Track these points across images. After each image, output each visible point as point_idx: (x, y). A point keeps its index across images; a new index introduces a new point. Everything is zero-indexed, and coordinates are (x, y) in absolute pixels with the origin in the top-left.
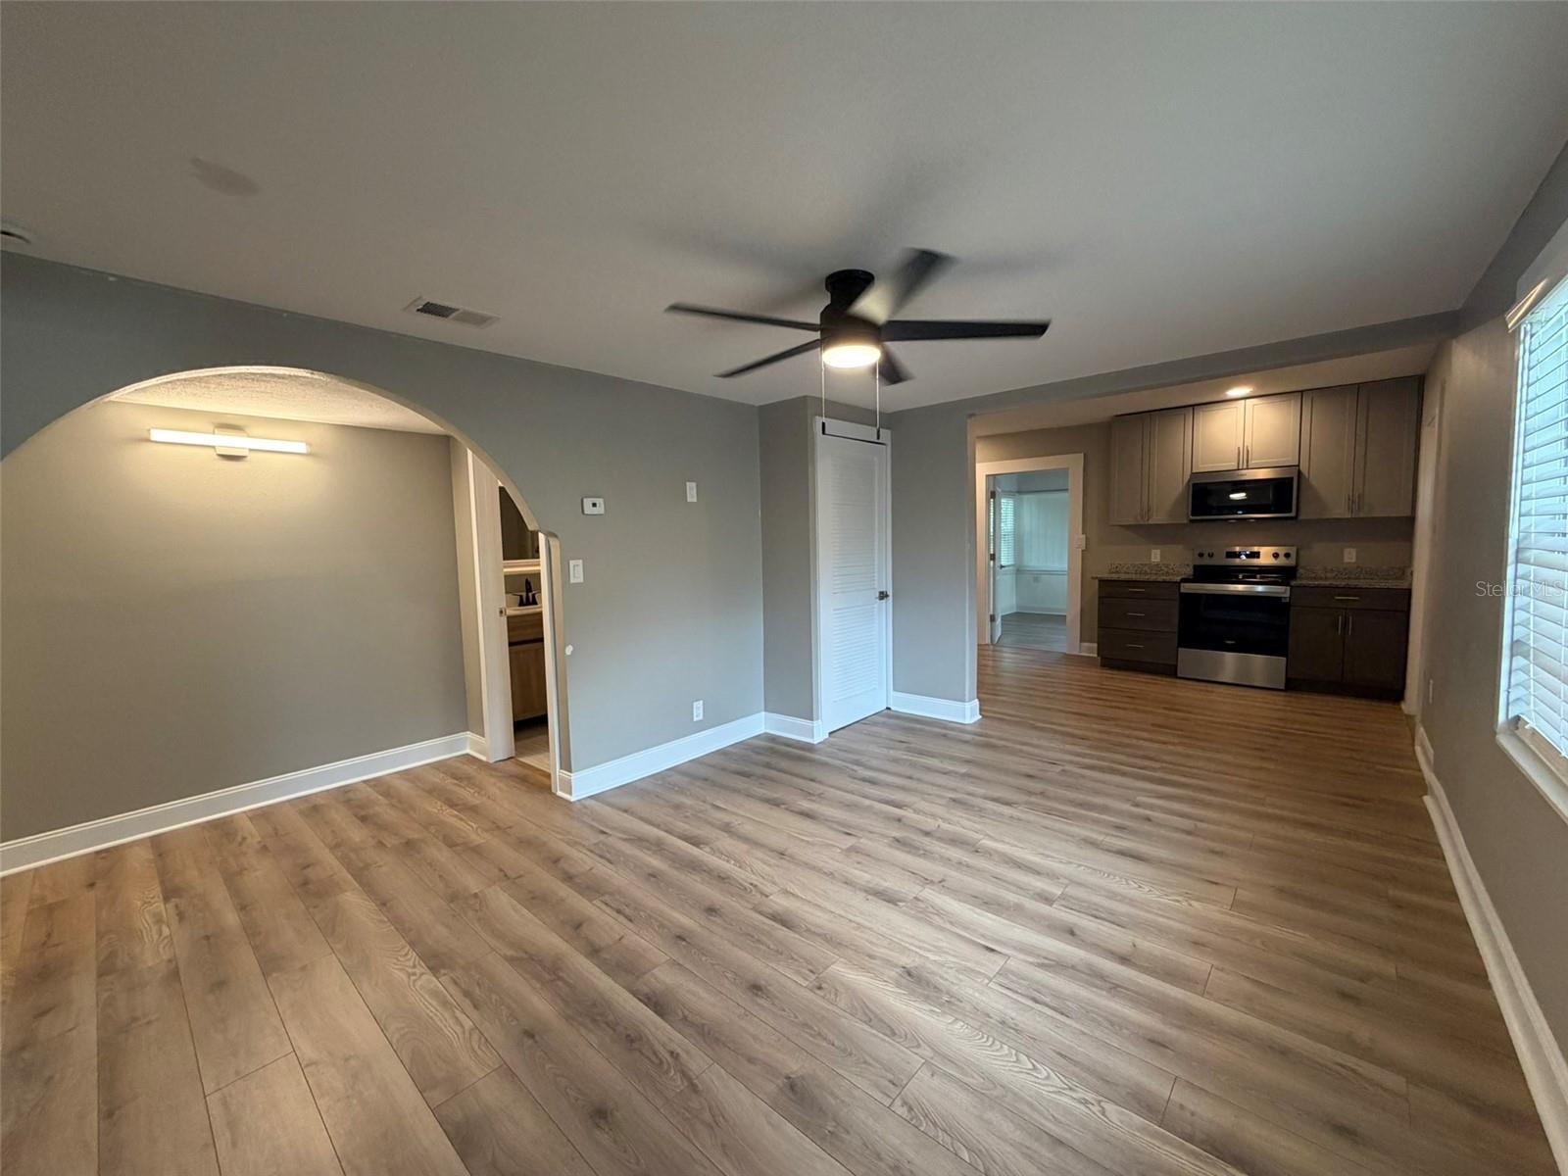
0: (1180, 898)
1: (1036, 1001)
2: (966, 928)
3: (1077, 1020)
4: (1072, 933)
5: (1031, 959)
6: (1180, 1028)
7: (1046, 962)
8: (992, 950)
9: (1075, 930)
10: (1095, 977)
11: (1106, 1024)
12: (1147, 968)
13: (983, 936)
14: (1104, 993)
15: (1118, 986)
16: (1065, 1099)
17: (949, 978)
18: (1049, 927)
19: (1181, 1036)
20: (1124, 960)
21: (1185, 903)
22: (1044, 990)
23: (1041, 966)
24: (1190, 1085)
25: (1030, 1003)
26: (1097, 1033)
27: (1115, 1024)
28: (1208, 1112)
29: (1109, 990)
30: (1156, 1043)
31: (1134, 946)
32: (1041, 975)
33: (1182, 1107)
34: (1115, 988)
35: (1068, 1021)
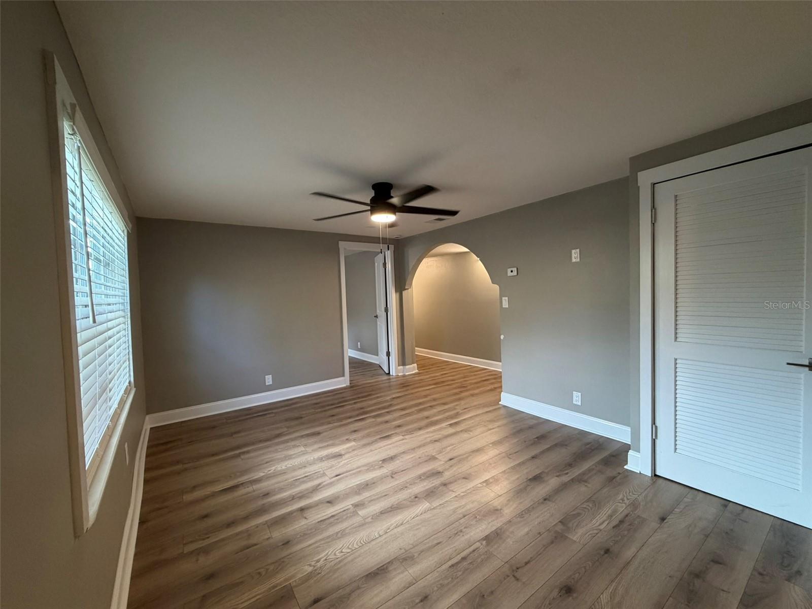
0: (270, 472)
1: (306, 476)
2: (354, 474)
3: (292, 481)
4: (329, 502)
5: (324, 483)
6: (263, 504)
7: (320, 487)
8: (337, 476)
9: (329, 504)
10: (301, 496)
11: (283, 487)
12: (292, 514)
13: (347, 476)
14: (294, 494)
15: (293, 499)
16: (323, 555)
17: (333, 462)
18: (339, 497)
19: (260, 503)
20: (302, 510)
21: (266, 472)
22: (308, 480)
23: (319, 484)
24: (250, 493)
25: (306, 475)
26: (282, 483)
27: (281, 490)
28: (242, 491)
29: (294, 496)
30: (267, 495)
31: (305, 518)
32: (316, 482)
33: (248, 487)
34: (293, 498)
35: (292, 480)
